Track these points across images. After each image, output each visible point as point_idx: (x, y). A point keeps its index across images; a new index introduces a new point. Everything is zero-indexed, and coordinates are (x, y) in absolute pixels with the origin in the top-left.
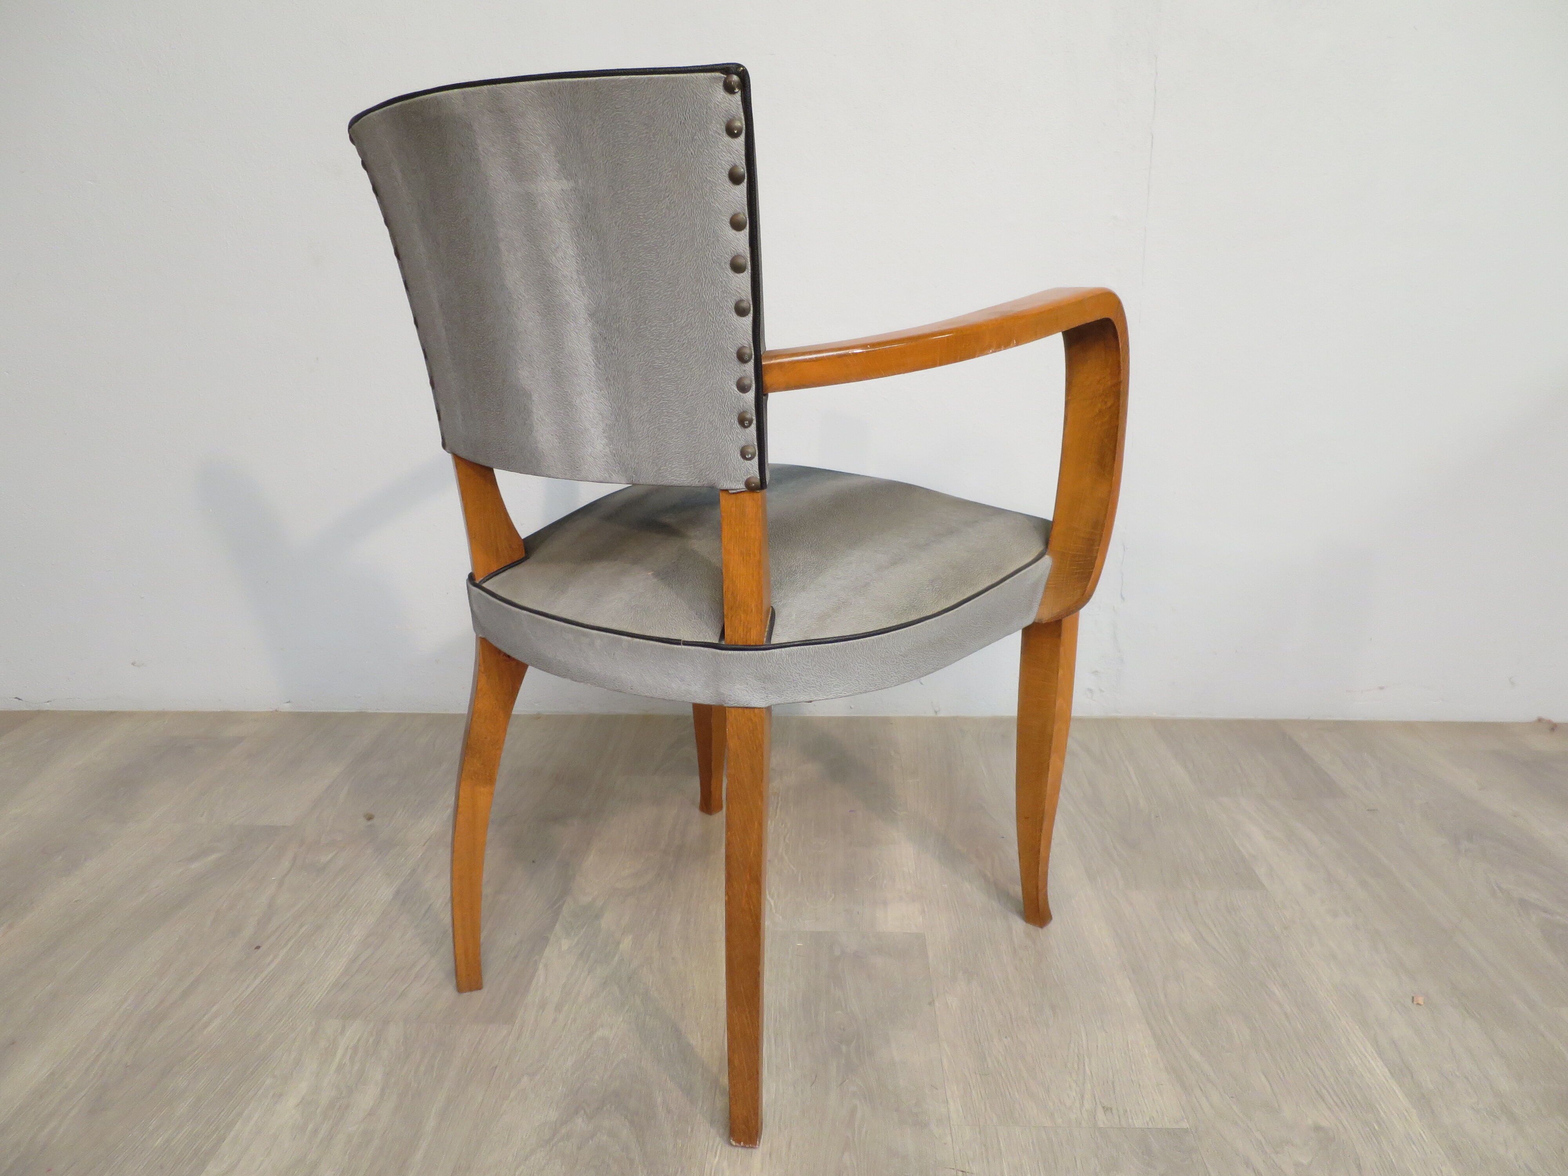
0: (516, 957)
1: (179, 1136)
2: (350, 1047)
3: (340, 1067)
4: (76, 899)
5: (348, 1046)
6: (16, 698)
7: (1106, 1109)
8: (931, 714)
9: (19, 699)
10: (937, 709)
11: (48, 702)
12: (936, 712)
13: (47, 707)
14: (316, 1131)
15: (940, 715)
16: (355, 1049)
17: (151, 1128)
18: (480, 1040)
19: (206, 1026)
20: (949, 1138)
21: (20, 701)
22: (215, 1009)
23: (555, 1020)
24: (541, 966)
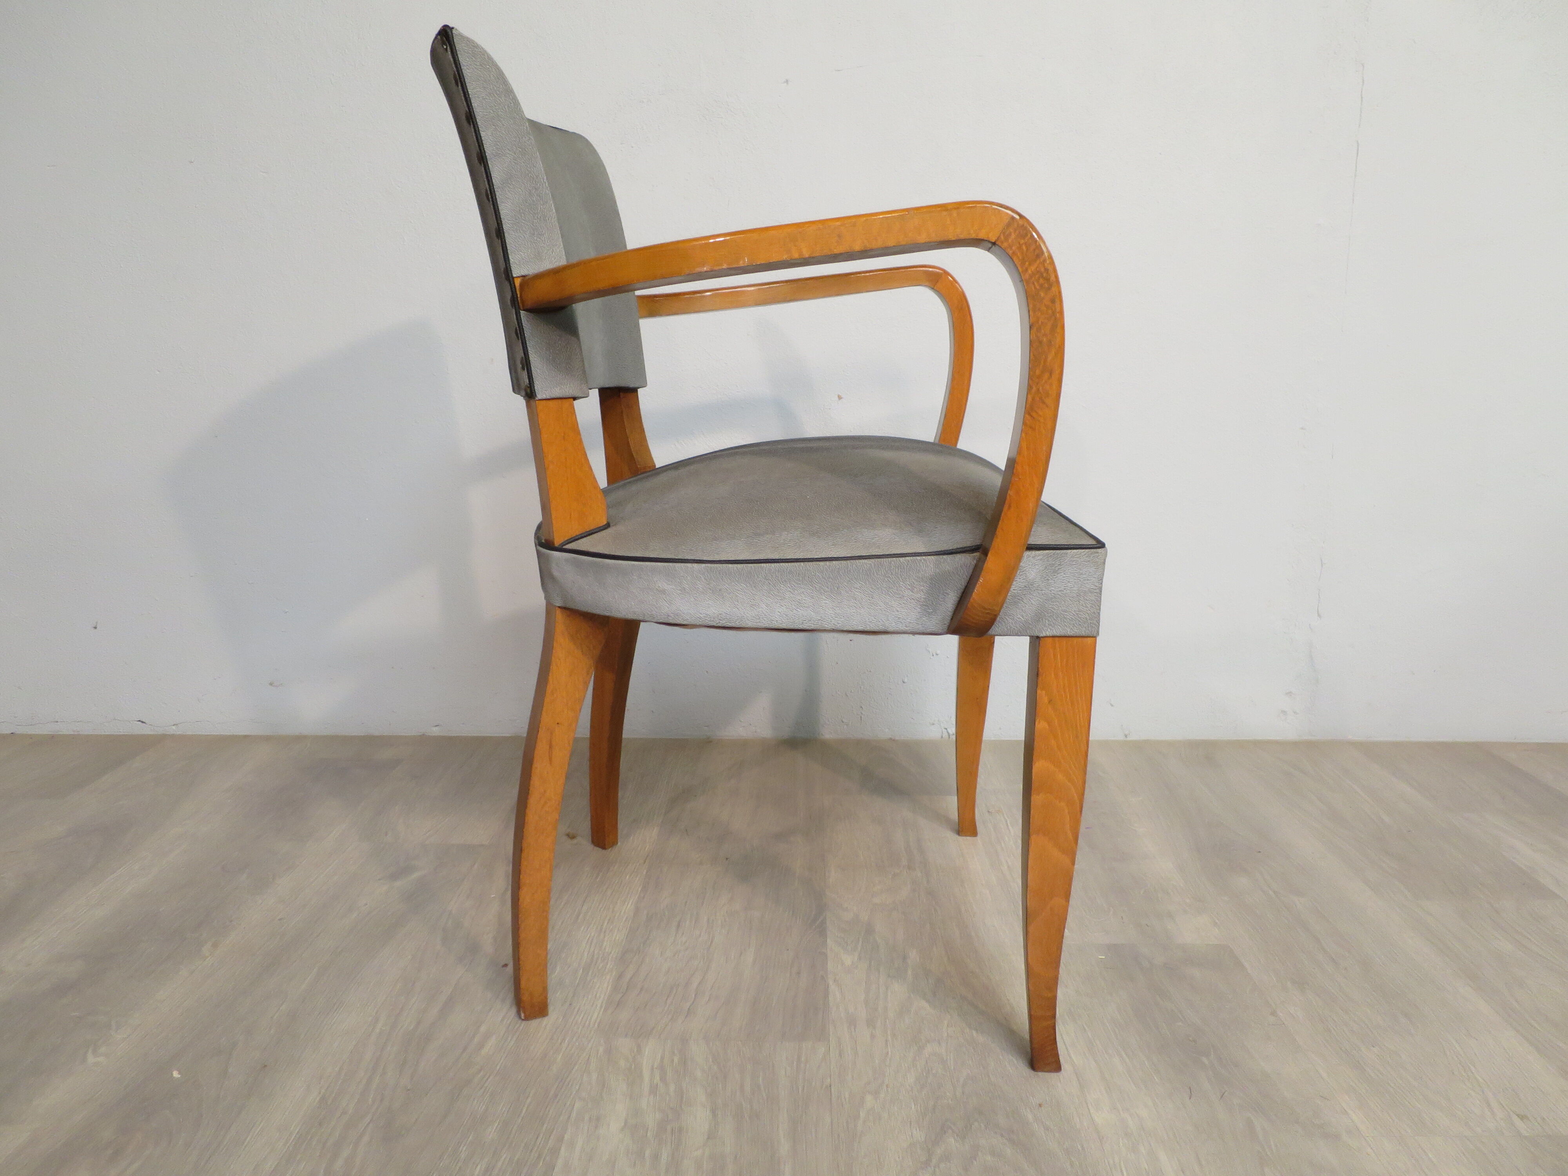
0: (799, 973)
1: (500, 1164)
2: (655, 1066)
3: (653, 1090)
4: (279, 917)
5: (653, 1066)
6: (139, 721)
7: (1522, 1117)
8: (1121, 737)
9: (143, 722)
10: (1127, 733)
11: (174, 725)
12: (1126, 736)
13: (173, 730)
14: (656, 1157)
15: (1129, 739)
16: (662, 1068)
17: (463, 1156)
18: (799, 1058)
19: (481, 1046)
20: (1369, 1150)
21: (144, 724)
22: (483, 1029)
23: (873, 1037)
24: (831, 982)
